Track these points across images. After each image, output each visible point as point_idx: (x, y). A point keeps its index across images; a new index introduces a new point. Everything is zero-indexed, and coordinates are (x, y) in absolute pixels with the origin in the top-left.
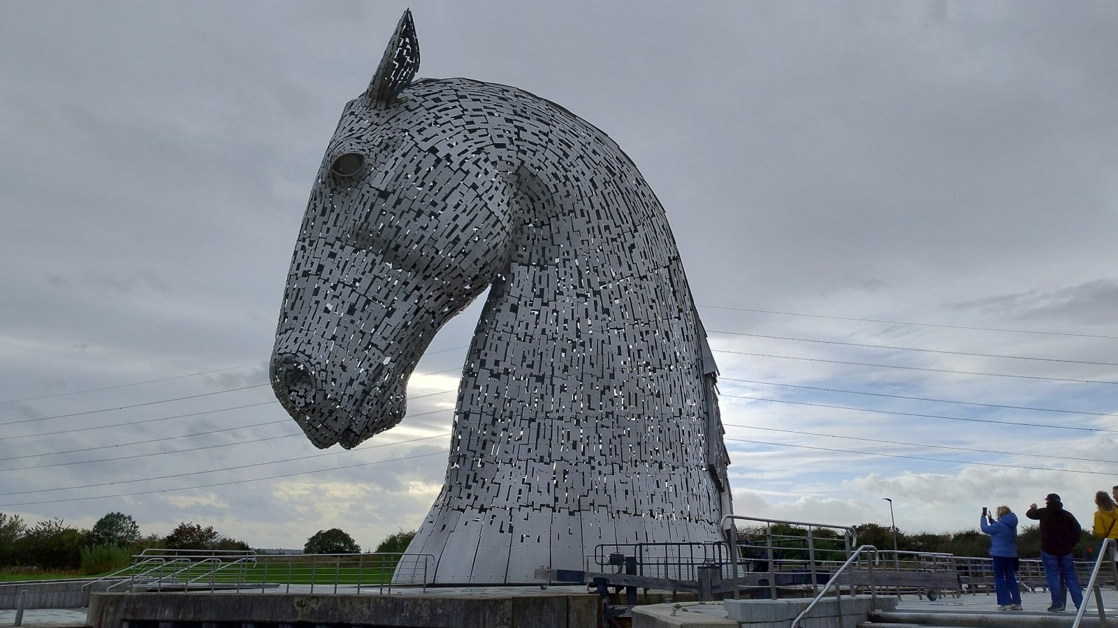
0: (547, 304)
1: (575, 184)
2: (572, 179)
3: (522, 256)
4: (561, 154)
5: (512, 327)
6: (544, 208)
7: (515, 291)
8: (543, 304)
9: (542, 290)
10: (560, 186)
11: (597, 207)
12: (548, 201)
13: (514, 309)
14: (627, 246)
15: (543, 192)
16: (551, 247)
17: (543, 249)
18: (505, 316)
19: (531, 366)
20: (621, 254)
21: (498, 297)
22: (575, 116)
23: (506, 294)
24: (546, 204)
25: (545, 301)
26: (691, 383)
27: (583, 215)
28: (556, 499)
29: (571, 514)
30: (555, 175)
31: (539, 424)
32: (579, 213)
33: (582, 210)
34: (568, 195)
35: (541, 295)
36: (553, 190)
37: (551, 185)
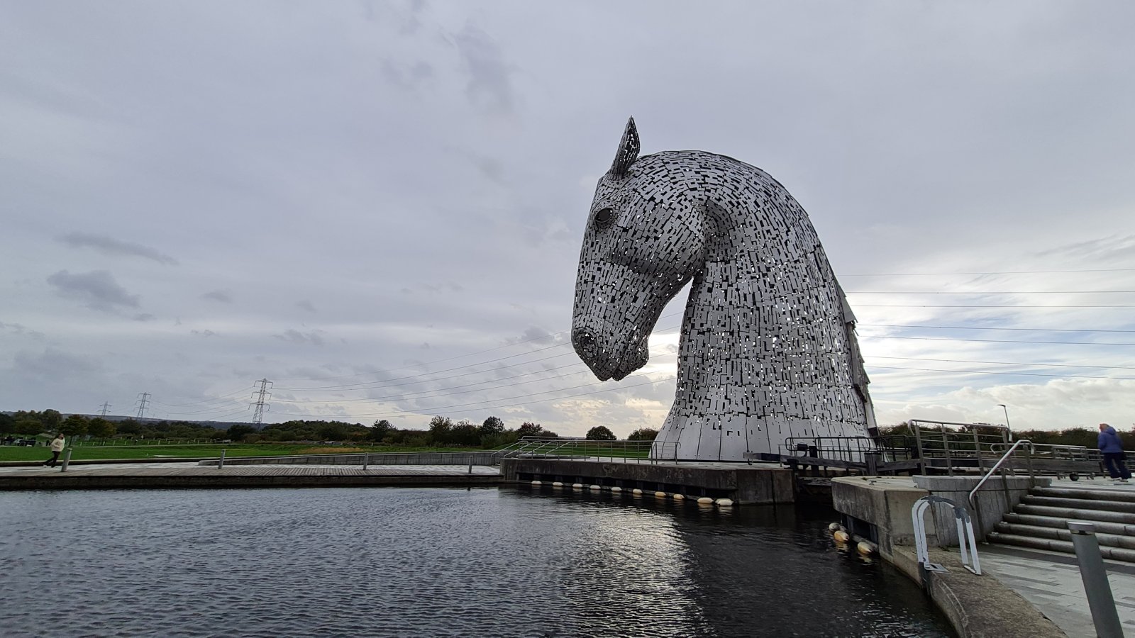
0: (732, 286)
1: (744, 206)
2: (742, 203)
3: (712, 257)
4: (733, 188)
5: (710, 302)
6: (724, 224)
7: (709, 279)
8: (729, 285)
9: (727, 277)
10: (734, 209)
11: (761, 218)
12: (727, 219)
13: (710, 290)
14: (783, 242)
15: (723, 214)
16: (732, 249)
17: (726, 250)
18: (704, 295)
19: (724, 326)
20: (780, 248)
21: (699, 284)
22: (739, 162)
23: (704, 281)
24: (726, 222)
25: (730, 283)
26: (837, 329)
27: (751, 226)
28: (748, 409)
29: (759, 418)
30: (730, 202)
31: (733, 362)
32: (748, 224)
33: (750, 222)
34: (740, 214)
35: (727, 280)
36: (730, 212)
37: (728, 209)
